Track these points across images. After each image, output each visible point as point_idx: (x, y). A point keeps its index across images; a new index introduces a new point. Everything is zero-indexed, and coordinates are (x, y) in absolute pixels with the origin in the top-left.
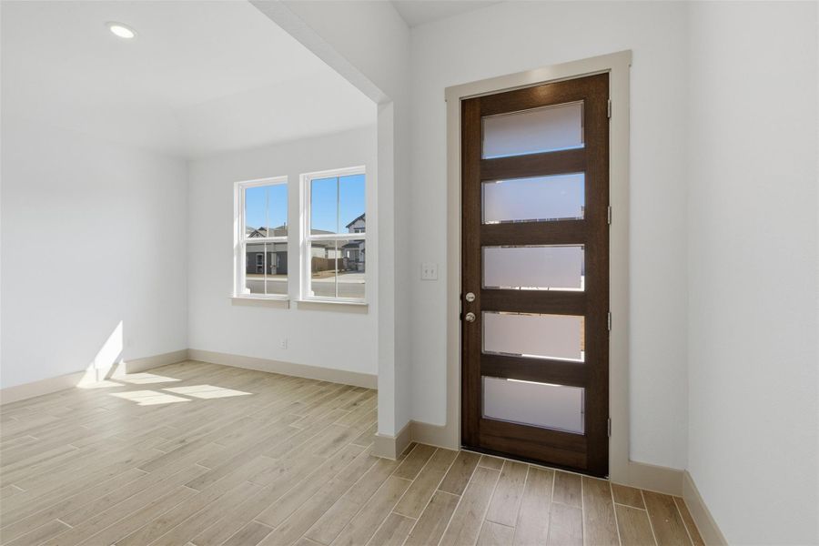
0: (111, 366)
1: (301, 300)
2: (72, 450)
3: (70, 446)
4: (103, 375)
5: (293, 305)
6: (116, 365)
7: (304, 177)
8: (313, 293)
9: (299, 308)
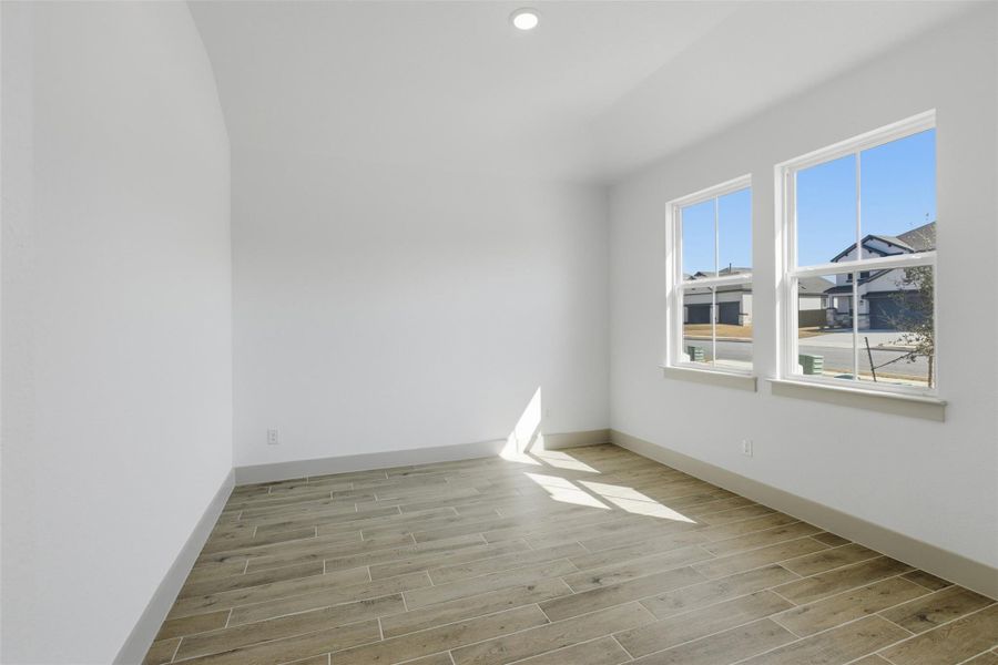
0: (529, 438)
1: (778, 379)
2: (482, 543)
3: (481, 537)
4: (523, 448)
5: (764, 388)
6: (534, 437)
7: (783, 168)
8: (801, 368)
9: (774, 393)
